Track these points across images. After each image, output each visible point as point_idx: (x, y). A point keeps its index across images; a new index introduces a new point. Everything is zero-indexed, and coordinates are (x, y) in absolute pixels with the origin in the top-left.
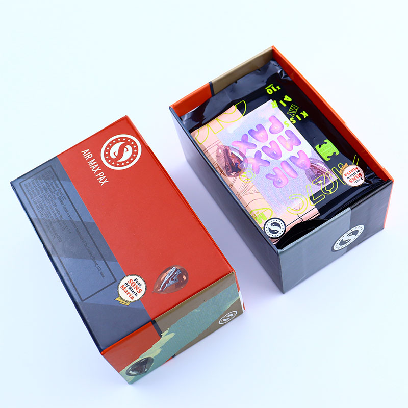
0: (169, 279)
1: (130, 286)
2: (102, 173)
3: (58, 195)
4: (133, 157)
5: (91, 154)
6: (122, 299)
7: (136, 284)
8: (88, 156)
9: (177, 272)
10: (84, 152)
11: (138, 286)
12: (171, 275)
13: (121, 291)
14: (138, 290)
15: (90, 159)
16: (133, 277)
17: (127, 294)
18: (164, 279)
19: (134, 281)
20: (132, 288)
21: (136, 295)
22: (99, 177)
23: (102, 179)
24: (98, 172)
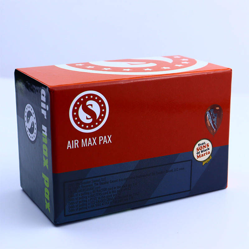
0: (212, 120)
1: (200, 151)
2: (100, 137)
3: (97, 184)
4: (101, 103)
5: (75, 141)
6: (205, 161)
7: (202, 146)
8: (75, 144)
9: (211, 112)
10: (68, 146)
11: (204, 145)
12: (210, 117)
13: (200, 159)
14: (206, 146)
15: (80, 144)
16: (197, 146)
17: (205, 155)
18: (210, 124)
19: (199, 147)
20: (203, 150)
21: (208, 149)
22: (102, 142)
23: (106, 140)
24: (97, 141)
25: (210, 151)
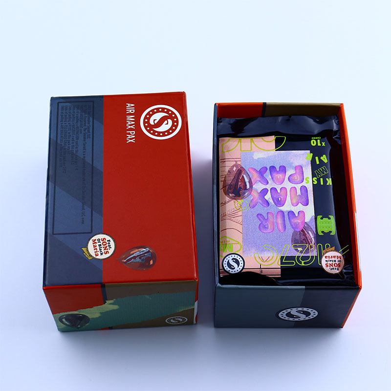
0: (138, 256)
1: (101, 243)
2: (134, 132)
3: (85, 131)
4: (168, 132)
5: (134, 110)
6: (88, 251)
7: (107, 245)
8: (131, 110)
9: (148, 254)
10: (129, 104)
11: (108, 247)
12: (141, 253)
13: (91, 243)
14: (106, 251)
15: (130, 114)
16: (108, 238)
17: (95, 249)
18: (133, 254)
19: (106, 241)
20: (102, 246)
21: (101, 254)
22: (129, 134)
23: (131, 138)
24: (131, 129)
25: (100, 257)
